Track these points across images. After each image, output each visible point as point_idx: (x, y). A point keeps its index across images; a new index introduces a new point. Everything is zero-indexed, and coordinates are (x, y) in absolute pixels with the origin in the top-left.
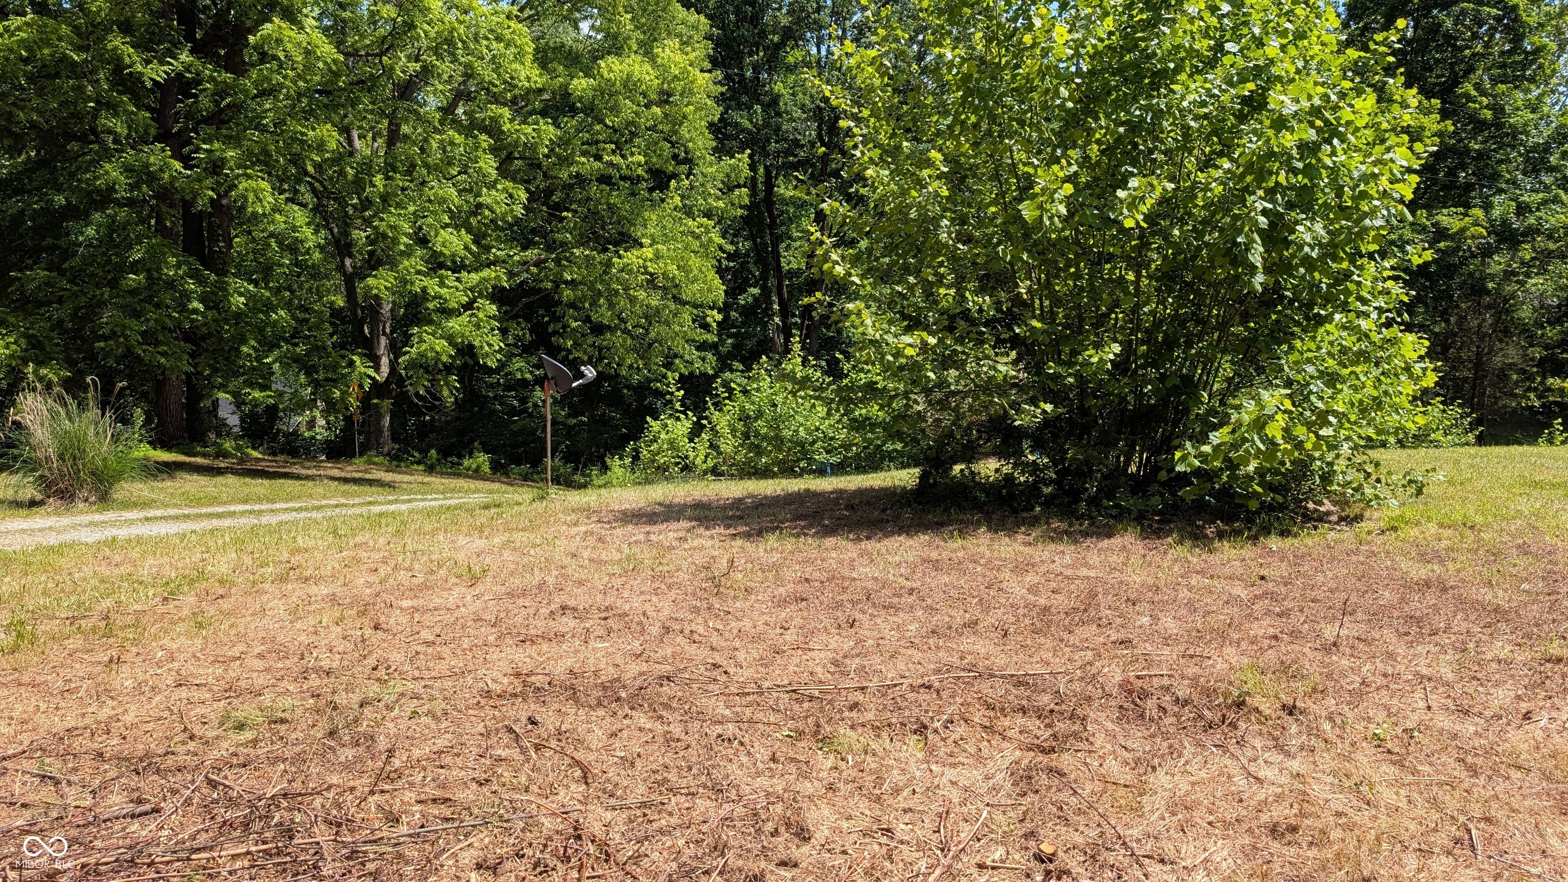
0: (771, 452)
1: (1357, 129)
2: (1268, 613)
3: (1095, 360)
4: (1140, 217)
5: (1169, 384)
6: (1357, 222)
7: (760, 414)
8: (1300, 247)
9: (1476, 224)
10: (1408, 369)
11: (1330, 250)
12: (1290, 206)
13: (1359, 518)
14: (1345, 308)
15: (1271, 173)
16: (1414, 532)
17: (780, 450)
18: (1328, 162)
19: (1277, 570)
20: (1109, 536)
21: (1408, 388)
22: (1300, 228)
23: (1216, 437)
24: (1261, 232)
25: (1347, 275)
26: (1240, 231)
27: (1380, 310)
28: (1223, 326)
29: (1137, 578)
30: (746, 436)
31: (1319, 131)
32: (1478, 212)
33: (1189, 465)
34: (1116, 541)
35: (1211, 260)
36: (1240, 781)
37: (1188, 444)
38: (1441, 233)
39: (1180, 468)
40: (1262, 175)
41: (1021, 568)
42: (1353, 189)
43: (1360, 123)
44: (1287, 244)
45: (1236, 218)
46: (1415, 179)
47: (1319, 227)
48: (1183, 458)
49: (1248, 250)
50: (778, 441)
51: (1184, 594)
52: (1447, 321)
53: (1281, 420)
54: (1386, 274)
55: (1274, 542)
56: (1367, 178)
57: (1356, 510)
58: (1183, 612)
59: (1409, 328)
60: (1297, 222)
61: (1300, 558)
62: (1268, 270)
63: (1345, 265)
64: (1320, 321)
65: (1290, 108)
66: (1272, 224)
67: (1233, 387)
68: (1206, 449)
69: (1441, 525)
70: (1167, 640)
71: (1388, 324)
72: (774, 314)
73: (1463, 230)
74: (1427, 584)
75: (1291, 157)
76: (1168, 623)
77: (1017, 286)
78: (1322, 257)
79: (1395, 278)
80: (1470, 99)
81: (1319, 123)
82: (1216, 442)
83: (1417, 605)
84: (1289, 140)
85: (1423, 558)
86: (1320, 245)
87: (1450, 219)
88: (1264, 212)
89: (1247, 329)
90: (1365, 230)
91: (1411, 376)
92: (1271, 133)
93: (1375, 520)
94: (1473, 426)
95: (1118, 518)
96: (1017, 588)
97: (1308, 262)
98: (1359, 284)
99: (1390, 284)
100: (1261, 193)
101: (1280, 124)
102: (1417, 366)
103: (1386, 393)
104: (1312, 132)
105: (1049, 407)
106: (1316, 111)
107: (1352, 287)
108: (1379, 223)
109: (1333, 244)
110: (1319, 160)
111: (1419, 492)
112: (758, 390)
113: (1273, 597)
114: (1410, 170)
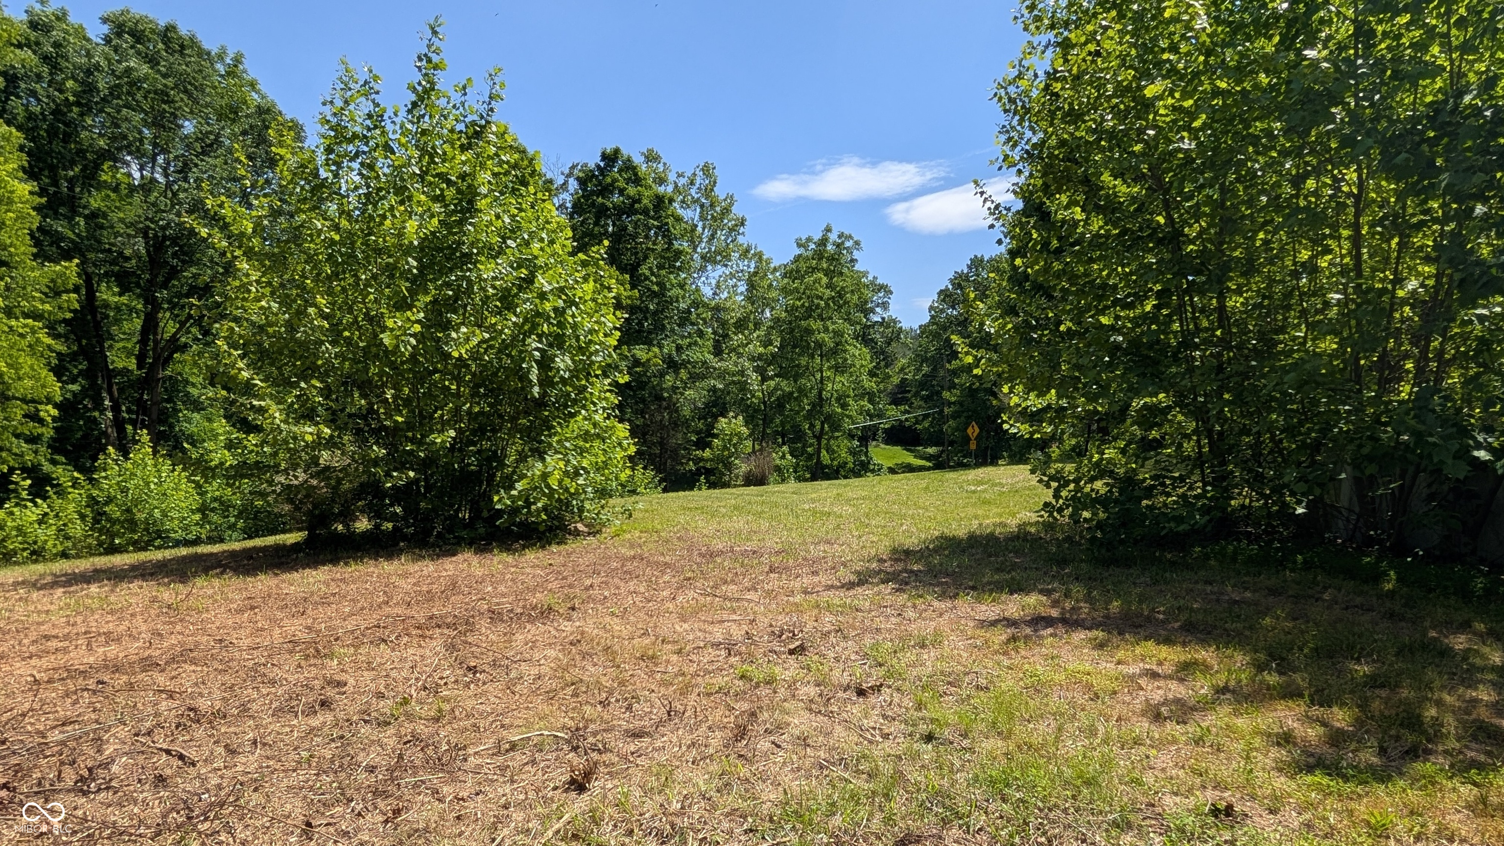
0: (124, 534)
1: (586, 301)
2: (556, 579)
3: (439, 440)
4: (463, 351)
5: (484, 456)
6: (589, 358)
7: (110, 500)
8: (558, 371)
9: (655, 357)
10: (620, 444)
11: (575, 373)
12: (551, 345)
13: (599, 532)
14: (584, 407)
15: (538, 325)
16: (628, 536)
17: (134, 531)
18: (570, 320)
19: (558, 560)
20: (454, 555)
21: (619, 454)
22: (557, 359)
23: (519, 486)
24: (536, 361)
25: (585, 388)
26: (523, 360)
27: (604, 409)
28: (514, 419)
29: (479, 572)
30: (96, 521)
31: (564, 301)
32: (656, 350)
33: (505, 504)
34: (460, 557)
35: (507, 377)
36: (553, 632)
37: (502, 491)
38: (637, 362)
39: (498, 507)
40: (534, 326)
41: (405, 575)
42: (585, 337)
43: (587, 298)
44: (551, 369)
45: (521, 352)
46: (618, 334)
47: (567, 359)
48: (500, 501)
49: (529, 372)
50: (132, 524)
51: (508, 576)
52: (644, 417)
53: (557, 475)
54: (606, 388)
55: (554, 548)
56: (591, 331)
57: (598, 528)
58: (510, 583)
59: (621, 421)
60: (556, 356)
61: (569, 554)
62: (541, 385)
63: (583, 382)
64: (572, 415)
65: (547, 288)
66: (542, 357)
67: (522, 458)
68: (514, 492)
69: (641, 532)
70: (503, 595)
71: (608, 418)
72: (105, 409)
73: (648, 360)
74: (634, 557)
75: (549, 317)
76: (502, 588)
77: (385, 393)
78: (570, 378)
79: (610, 391)
80: (647, 278)
81: (564, 297)
82: (520, 488)
83: (629, 566)
84: (548, 306)
85: (632, 546)
86: (570, 371)
87: (640, 352)
88: (537, 349)
89: (529, 421)
90: (593, 363)
91: (621, 447)
92: (537, 301)
93: (607, 531)
94: (660, 482)
95: (458, 544)
96: (405, 585)
97: (564, 381)
98: (591, 394)
99: (608, 394)
100: (533, 337)
101: (543, 296)
102: (625, 442)
103: (610, 458)
104: (560, 301)
105: (412, 474)
106: (561, 290)
107: (588, 395)
108: (599, 359)
109: (576, 370)
110: (566, 319)
111: (630, 516)
112: (106, 478)
113: (559, 572)
114: (616, 328)
